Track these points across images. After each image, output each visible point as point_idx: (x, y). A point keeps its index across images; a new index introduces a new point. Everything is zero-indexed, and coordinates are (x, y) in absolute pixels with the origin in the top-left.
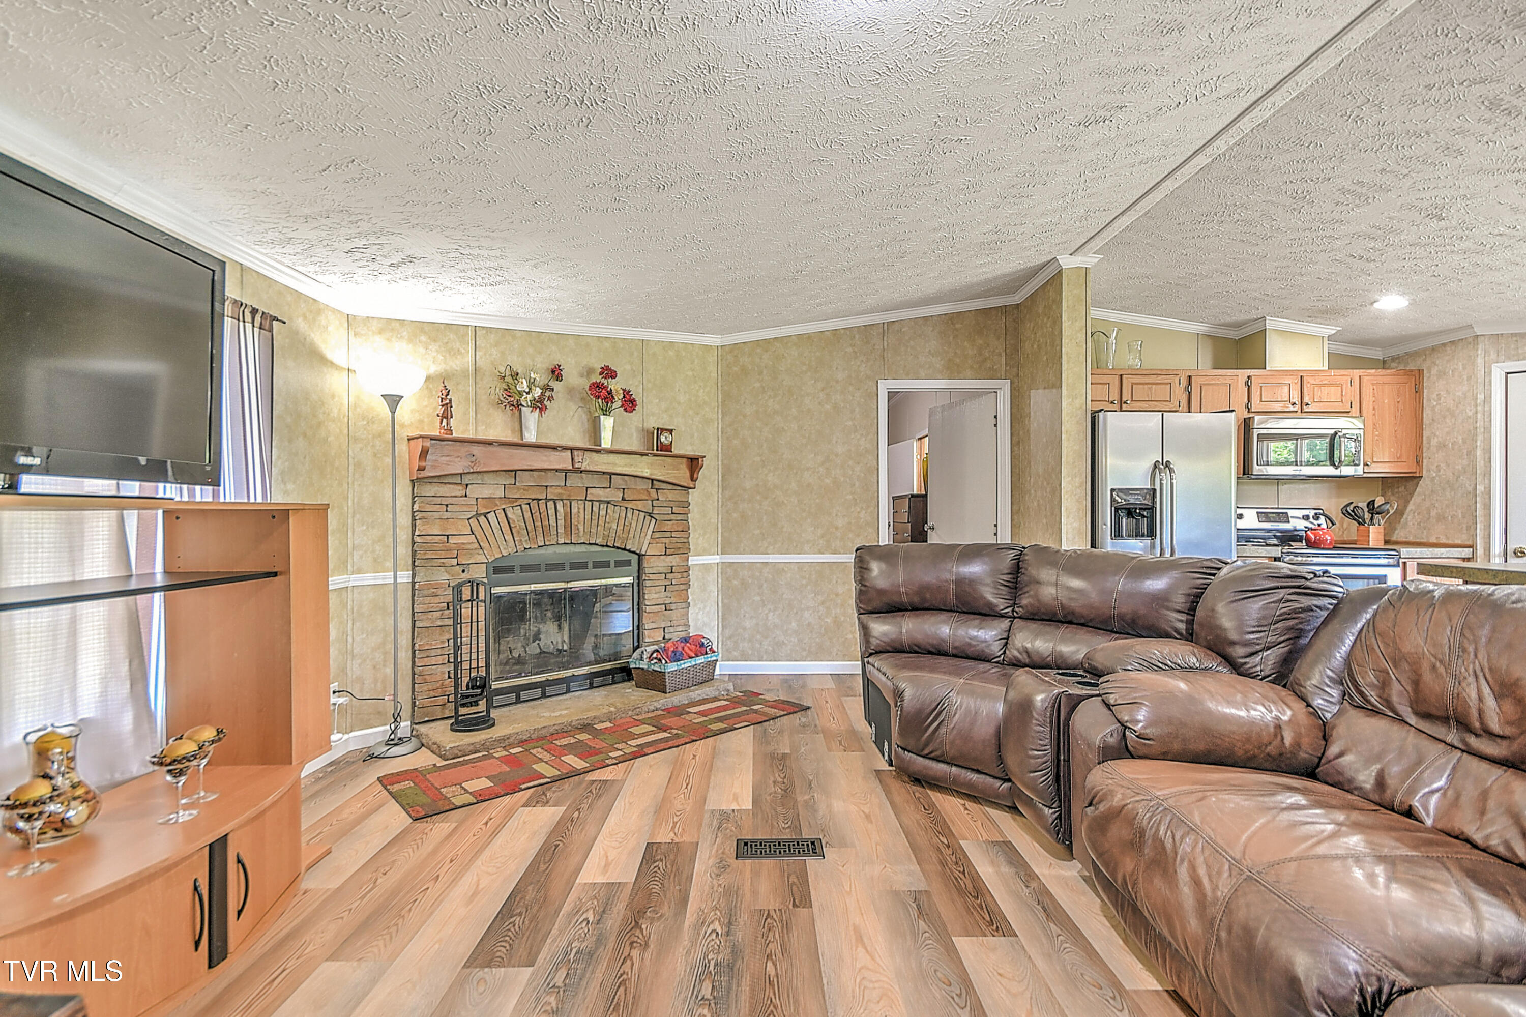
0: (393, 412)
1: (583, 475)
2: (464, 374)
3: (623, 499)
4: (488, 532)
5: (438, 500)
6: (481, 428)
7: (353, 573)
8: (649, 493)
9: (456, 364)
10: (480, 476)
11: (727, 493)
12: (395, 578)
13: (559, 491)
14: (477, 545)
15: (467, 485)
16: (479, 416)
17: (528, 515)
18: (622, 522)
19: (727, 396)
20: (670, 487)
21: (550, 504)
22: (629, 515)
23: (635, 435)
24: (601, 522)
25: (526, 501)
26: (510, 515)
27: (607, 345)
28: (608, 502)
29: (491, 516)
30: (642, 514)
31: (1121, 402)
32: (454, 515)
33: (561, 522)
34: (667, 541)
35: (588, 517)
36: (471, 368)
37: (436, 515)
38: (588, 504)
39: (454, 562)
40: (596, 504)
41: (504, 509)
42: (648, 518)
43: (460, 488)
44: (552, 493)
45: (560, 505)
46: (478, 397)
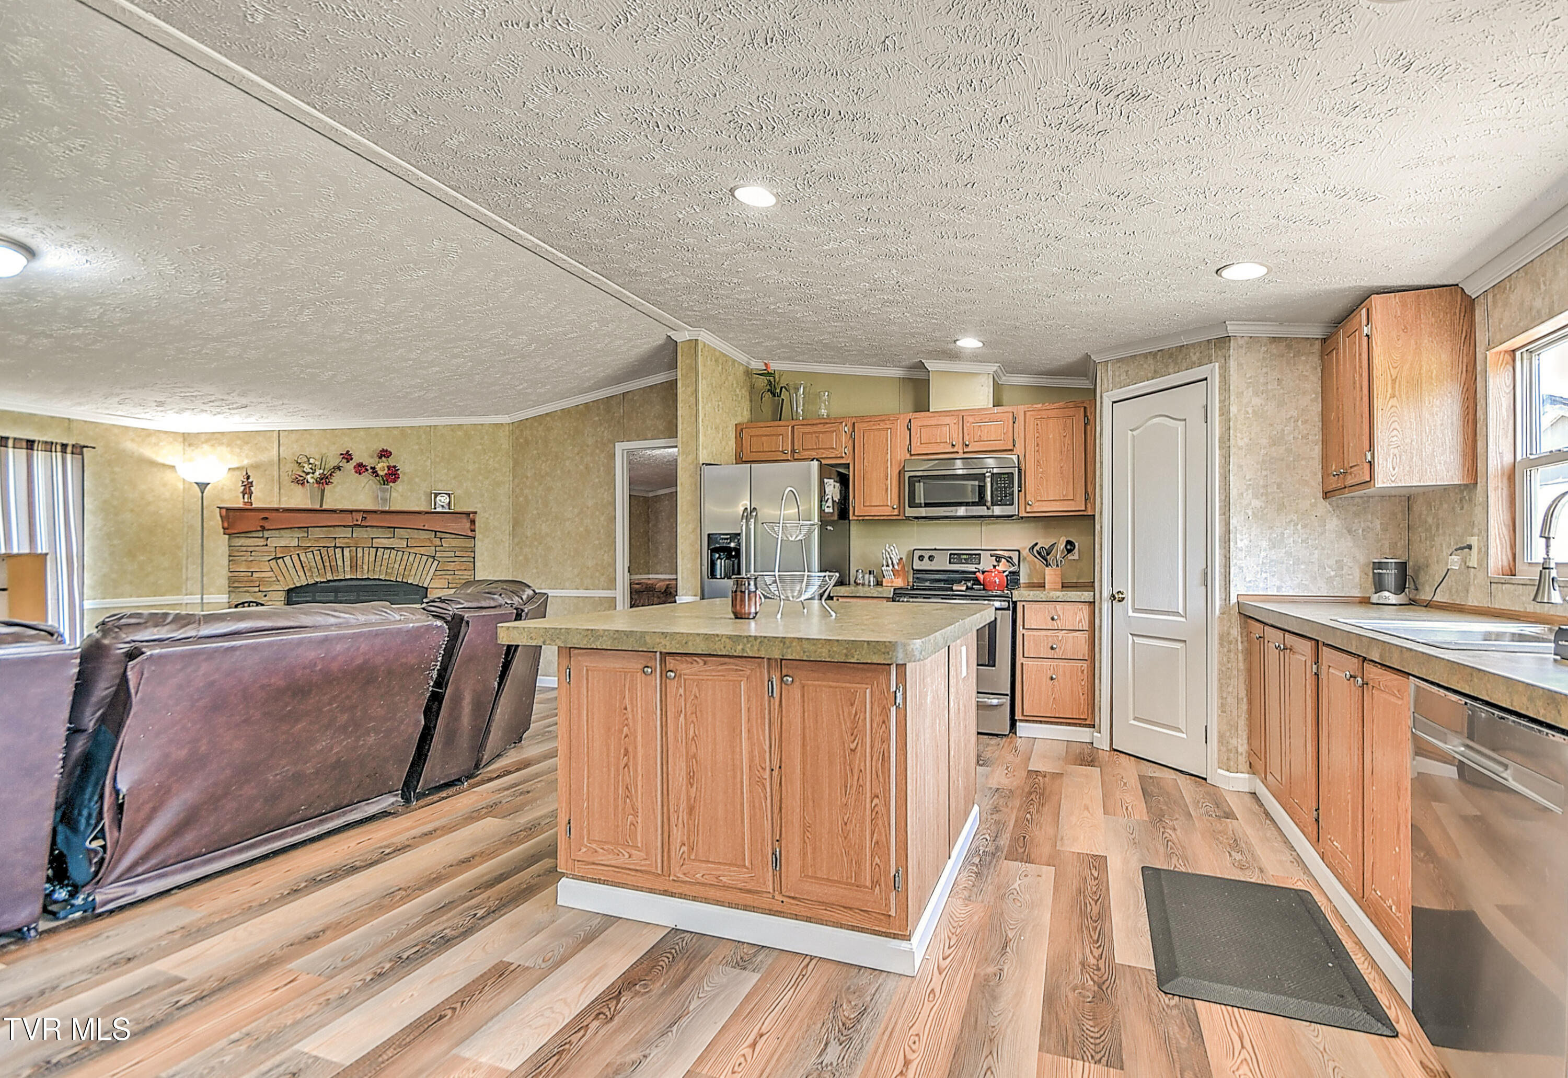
0: (203, 493)
1: (368, 529)
2: (271, 463)
3: (407, 546)
4: (284, 570)
5: (244, 549)
6: (284, 499)
7: (186, 595)
8: (431, 542)
9: (263, 457)
10: (277, 532)
11: (516, 540)
12: (202, 599)
13: (347, 540)
14: (275, 579)
15: (267, 538)
16: (282, 491)
17: (318, 558)
18: (404, 563)
19: (516, 463)
20: (454, 536)
21: (338, 551)
22: (411, 558)
23: (423, 498)
24: (385, 563)
25: (317, 548)
26: (302, 559)
27: (395, 432)
28: (393, 548)
29: (287, 559)
30: (425, 558)
31: (793, 451)
32: (257, 558)
33: (347, 563)
34: (450, 577)
35: (372, 559)
36: (276, 459)
37: (243, 558)
38: (373, 551)
39: (257, 589)
40: (381, 551)
41: (298, 554)
42: (431, 560)
43: (262, 540)
44: (340, 543)
45: (346, 551)
46: (281, 478)
